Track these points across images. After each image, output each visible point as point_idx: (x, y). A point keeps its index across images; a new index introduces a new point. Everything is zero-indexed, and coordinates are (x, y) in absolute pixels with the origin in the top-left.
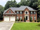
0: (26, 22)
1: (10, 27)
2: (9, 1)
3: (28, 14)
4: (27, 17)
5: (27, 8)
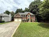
5: (29, 13)
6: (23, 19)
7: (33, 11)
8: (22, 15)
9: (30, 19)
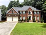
0: (30, 22)
1: (11, 28)
2: (12, 1)
3: (31, 14)
4: (30, 17)
5: (30, 8)
6: (21, 18)
7: (37, 3)
8: (19, 12)
9: (31, 18)
